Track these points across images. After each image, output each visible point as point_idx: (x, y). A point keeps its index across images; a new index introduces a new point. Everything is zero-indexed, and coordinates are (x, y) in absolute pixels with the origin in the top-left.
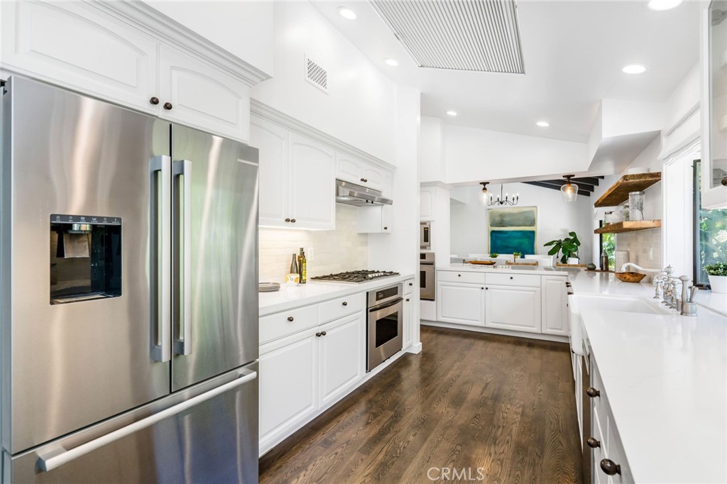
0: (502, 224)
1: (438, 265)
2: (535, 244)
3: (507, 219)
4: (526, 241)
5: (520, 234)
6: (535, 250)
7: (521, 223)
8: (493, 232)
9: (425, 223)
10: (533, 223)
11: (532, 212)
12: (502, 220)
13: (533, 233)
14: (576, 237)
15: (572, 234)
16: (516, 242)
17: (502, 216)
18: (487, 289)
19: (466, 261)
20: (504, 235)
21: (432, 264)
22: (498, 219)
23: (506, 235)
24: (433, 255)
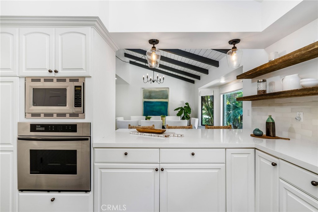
0: (150, 97)
1: (96, 140)
2: (168, 109)
3: (153, 94)
4: (163, 108)
5: (160, 103)
6: (168, 114)
7: (161, 97)
8: (145, 102)
9: (77, 80)
10: (167, 97)
11: (166, 91)
12: (150, 95)
13: (167, 103)
14: (188, 106)
15: (187, 104)
16: (157, 108)
17: (150, 92)
18: (162, 170)
19: (132, 125)
20: (151, 104)
21: (87, 139)
22: (148, 94)
23: (153, 104)
24: (88, 126)
